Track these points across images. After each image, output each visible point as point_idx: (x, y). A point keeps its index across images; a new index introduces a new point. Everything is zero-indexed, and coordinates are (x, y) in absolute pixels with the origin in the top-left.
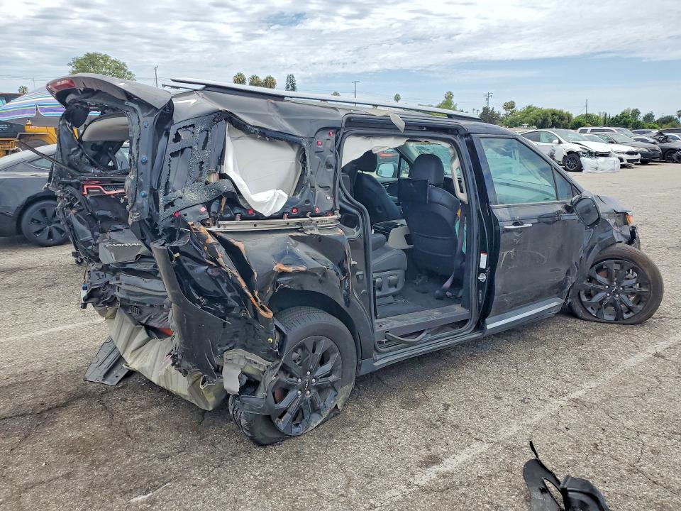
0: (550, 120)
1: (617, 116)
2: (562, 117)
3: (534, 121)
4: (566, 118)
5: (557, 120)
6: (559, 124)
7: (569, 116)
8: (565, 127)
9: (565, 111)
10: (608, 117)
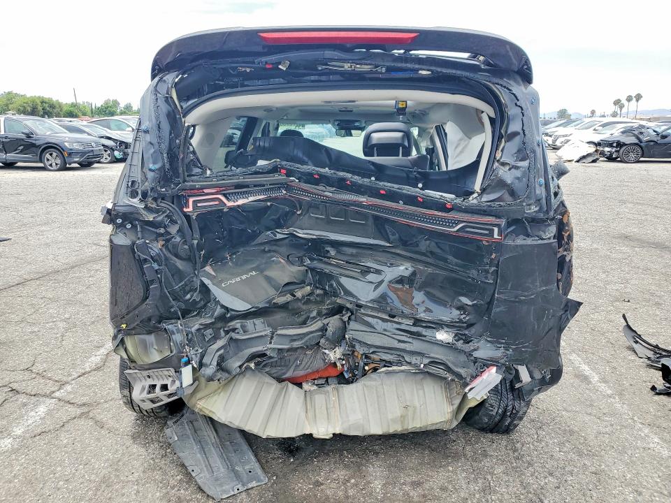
0: (40, 108)
1: (102, 106)
2: (52, 106)
3: (22, 109)
4: (58, 106)
5: (48, 109)
6: (51, 113)
7: (60, 105)
8: (58, 115)
9: (54, 99)
10: (93, 107)
